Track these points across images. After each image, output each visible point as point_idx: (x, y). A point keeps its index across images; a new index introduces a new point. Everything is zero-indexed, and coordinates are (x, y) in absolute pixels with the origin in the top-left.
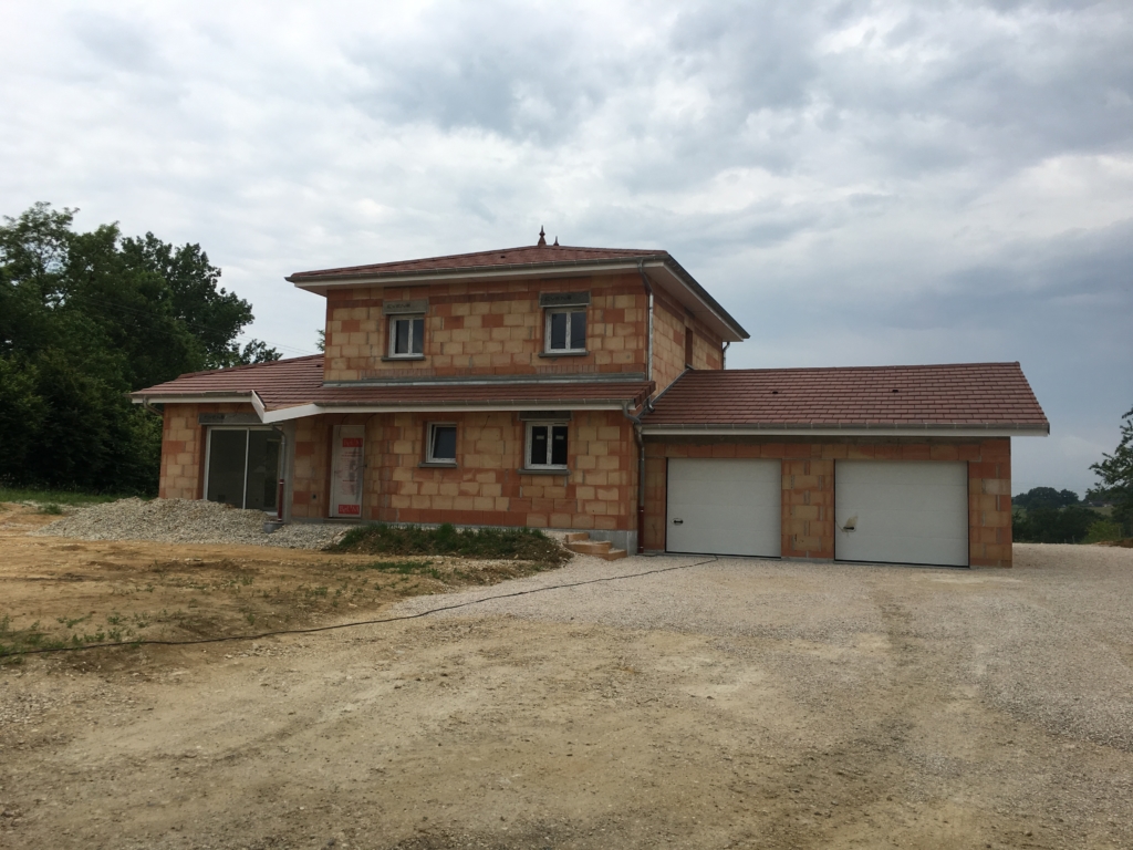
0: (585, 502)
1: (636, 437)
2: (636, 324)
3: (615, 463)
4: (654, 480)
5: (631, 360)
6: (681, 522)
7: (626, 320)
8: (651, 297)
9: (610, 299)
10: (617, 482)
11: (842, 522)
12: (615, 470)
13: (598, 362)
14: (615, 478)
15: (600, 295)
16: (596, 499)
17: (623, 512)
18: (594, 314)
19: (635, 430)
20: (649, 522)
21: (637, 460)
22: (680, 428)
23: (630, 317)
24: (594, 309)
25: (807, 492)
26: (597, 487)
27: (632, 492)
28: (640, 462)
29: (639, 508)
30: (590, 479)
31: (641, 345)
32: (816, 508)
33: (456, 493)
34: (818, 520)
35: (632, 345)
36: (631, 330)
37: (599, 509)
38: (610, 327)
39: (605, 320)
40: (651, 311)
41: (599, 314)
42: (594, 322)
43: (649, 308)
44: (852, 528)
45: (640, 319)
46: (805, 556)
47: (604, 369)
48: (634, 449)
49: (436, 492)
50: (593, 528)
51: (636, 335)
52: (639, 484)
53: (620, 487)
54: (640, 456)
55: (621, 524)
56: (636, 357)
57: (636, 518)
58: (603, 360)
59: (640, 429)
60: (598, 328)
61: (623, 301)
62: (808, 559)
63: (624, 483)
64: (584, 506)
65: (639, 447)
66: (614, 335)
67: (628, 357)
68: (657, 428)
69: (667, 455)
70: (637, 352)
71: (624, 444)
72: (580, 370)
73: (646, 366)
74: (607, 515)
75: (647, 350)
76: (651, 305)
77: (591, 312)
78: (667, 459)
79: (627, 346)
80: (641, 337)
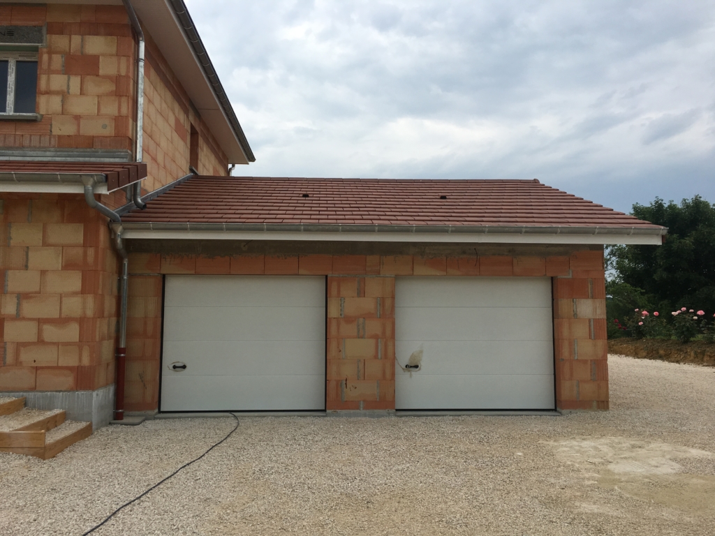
0: (20, 345)
1: (113, 242)
2: (117, 79)
3: (74, 282)
4: (144, 308)
5: (109, 131)
6: (184, 367)
7: (101, 72)
8: (142, 45)
9: (76, 39)
10: (77, 312)
11: (403, 358)
12: (74, 294)
13: (56, 131)
14: (74, 306)
15: (61, 33)
16: (41, 342)
17: (86, 361)
18: (50, 59)
19: (111, 231)
20: (134, 370)
21: (116, 277)
22: (184, 229)
23: (108, 67)
24: (50, 53)
25: (361, 320)
26: (41, 321)
27: (105, 327)
28: (120, 281)
29: (118, 350)
30: (29, 309)
31: (125, 110)
32: (372, 341)
34: (376, 357)
35: (111, 109)
36: (110, 87)
37: (46, 357)
38: (75, 82)
39: (68, 70)
40: (142, 64)
41: (58, 61)
42: (50, 72)
43: (137, 60)
44: (416, 367)
45: (123, 73)
46: (358, 408)
47: (65, 143)
48: (110, 262)
50: (33, 389)
51: (118, 94)
52: (118, 314)
53: (82, 321)
54: (120, 272)
55: (83, 379)
56: (116, 127)
57: (112, 368)
58: (63, 128)
59: (119, 229)
60: (58, 82)
61: (96, 45)
62: (362, 411)
63: (90, 313)
64: (17, 353)
65: (119, 258)
66: (82, 92)
67: (104, 127)
68: (148, 229)
69: (163, 272)
70: (118, 120)
71: (91, 252)
72: (26, 143)
73: (132, 143)
74: (58, 368)
75: (135, 119)
76: (142, 55)
77: (45, 57)
78: (164, 277)
79: (104, 110)
80: (124, 99)
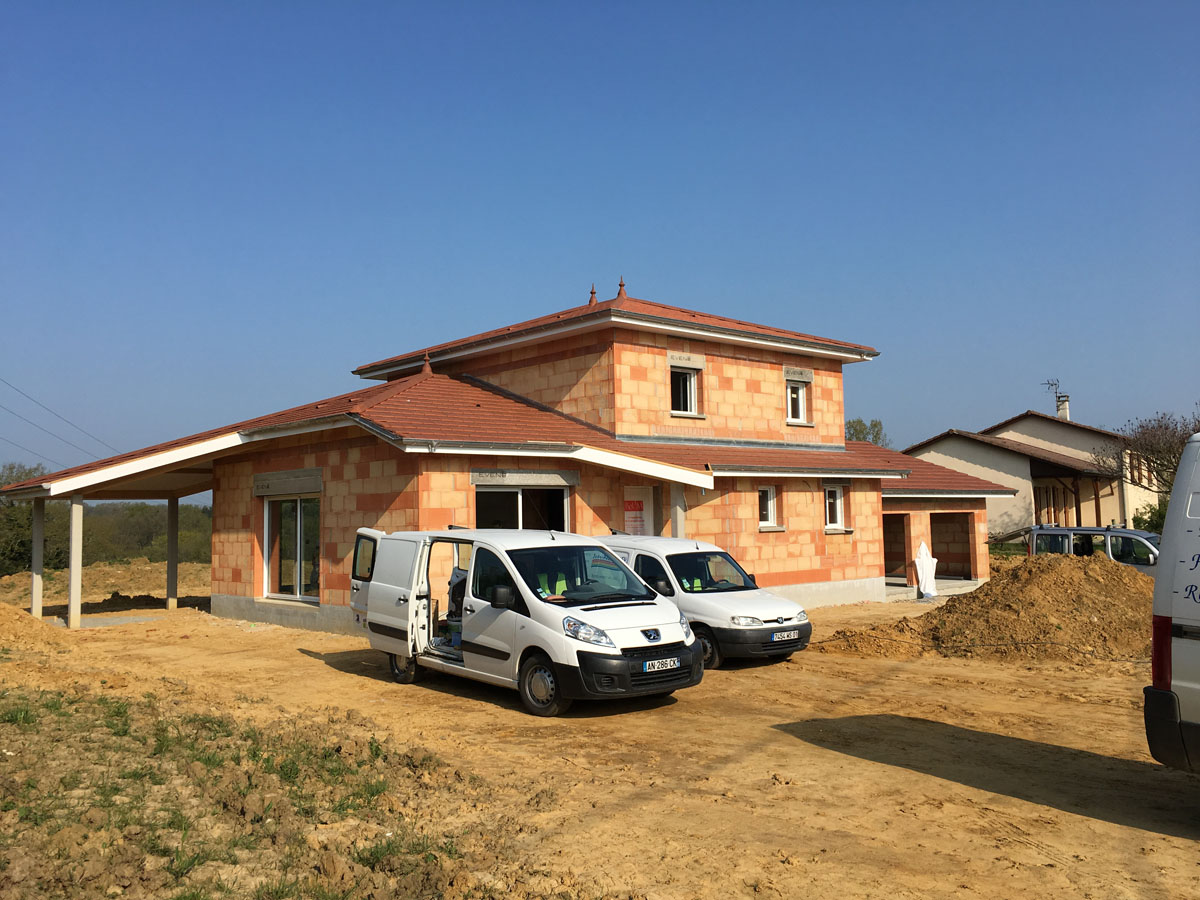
0: (863, 555)
13: (821, 434)
15: (818, 374)
16: (868, 552)
18: (816, 390)
24: (816, 386)
26: (868, 542)
30: (864, 536)
33: (785, 555)
39: (822, 397)
41: (819, 390)
42: (817, 398)
47: (824, 438)
49: (771, 556)
60: (820, 404)
64: (862, 559)
